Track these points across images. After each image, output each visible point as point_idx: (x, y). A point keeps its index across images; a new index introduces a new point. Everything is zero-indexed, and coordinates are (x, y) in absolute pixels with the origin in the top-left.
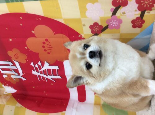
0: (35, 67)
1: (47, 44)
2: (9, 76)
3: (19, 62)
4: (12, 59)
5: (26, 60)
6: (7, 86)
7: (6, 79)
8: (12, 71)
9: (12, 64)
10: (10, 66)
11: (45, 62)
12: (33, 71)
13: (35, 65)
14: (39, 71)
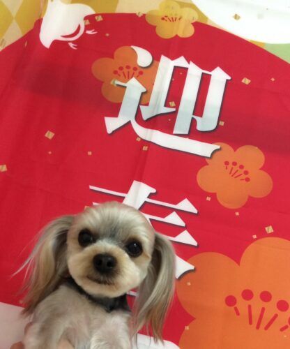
0: (172, 210)
1: (276, 316)
2: (141, 73)
3: (208, 161)
4: (227, 148)
5: (213, 196)
6: (87, 28)
7: (126, 48)
8: (167, 105)
9: (200, 127)
10: (194, 113)
11: (191, 267)
13: (182, 214)
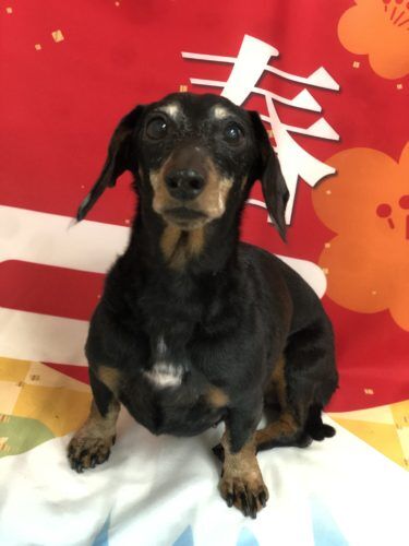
0: (301, 86)
5: (364, 59)
11: (330, 170)
12: (275, 53)
14: (269, 96)
